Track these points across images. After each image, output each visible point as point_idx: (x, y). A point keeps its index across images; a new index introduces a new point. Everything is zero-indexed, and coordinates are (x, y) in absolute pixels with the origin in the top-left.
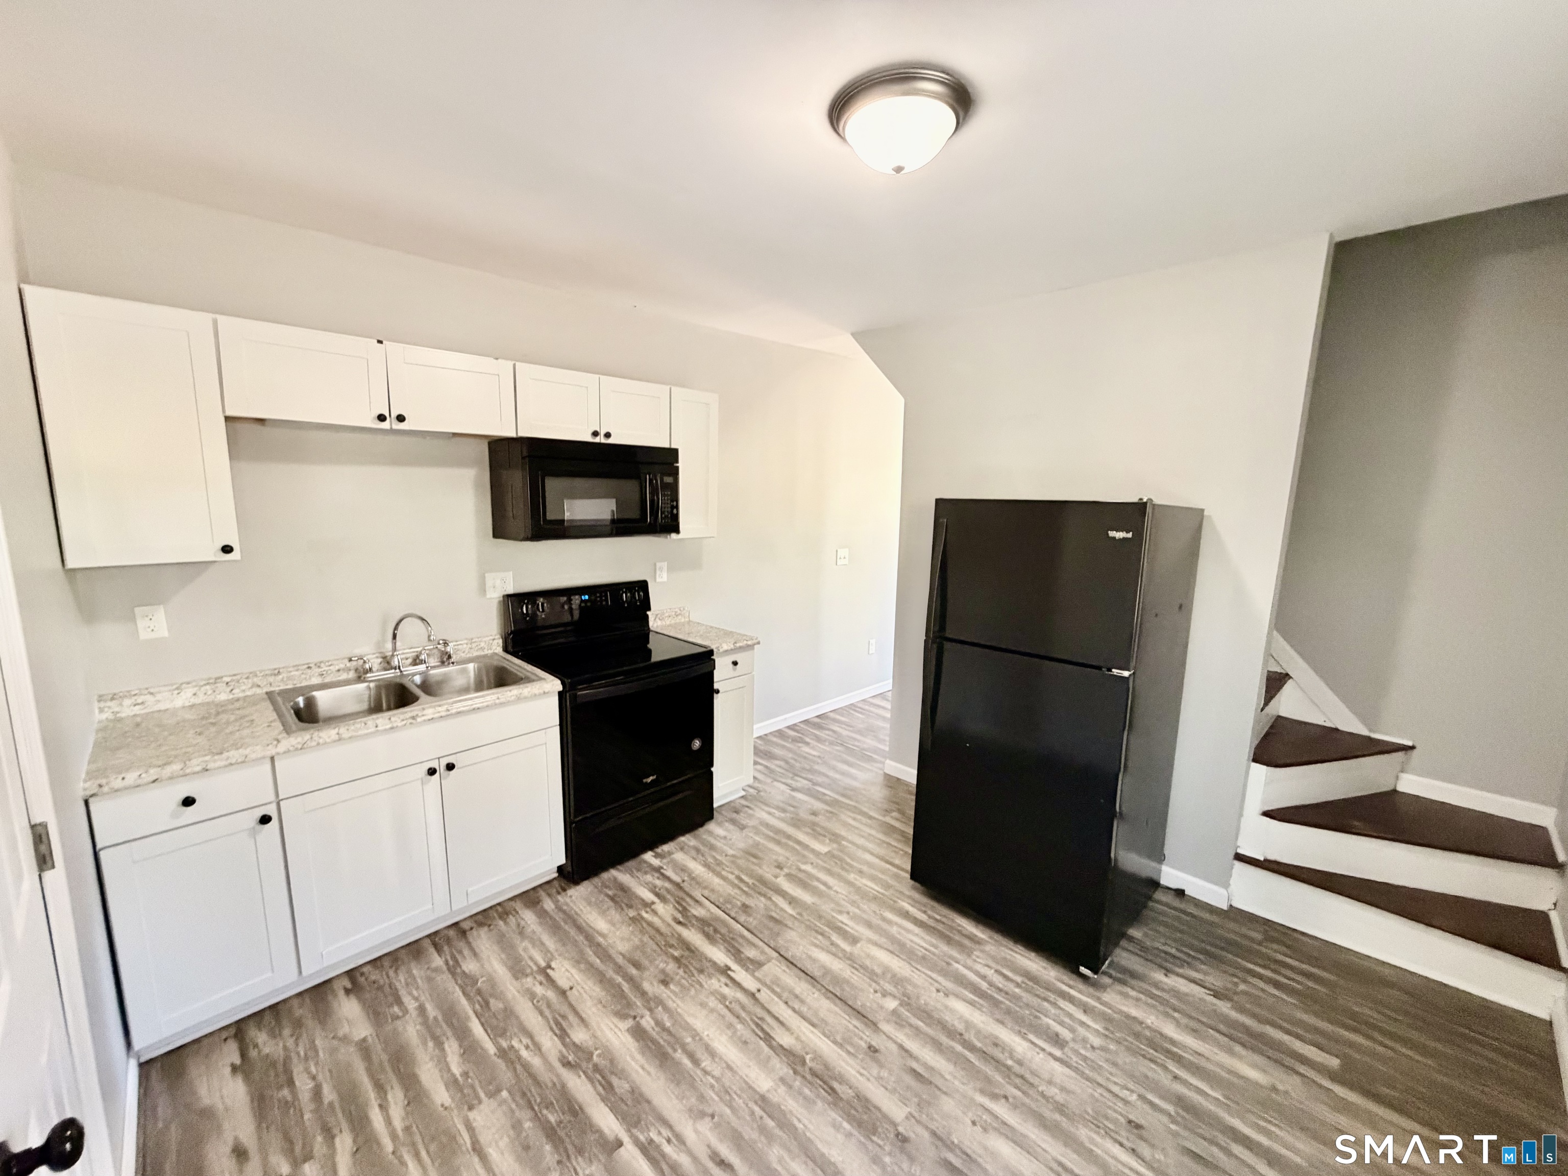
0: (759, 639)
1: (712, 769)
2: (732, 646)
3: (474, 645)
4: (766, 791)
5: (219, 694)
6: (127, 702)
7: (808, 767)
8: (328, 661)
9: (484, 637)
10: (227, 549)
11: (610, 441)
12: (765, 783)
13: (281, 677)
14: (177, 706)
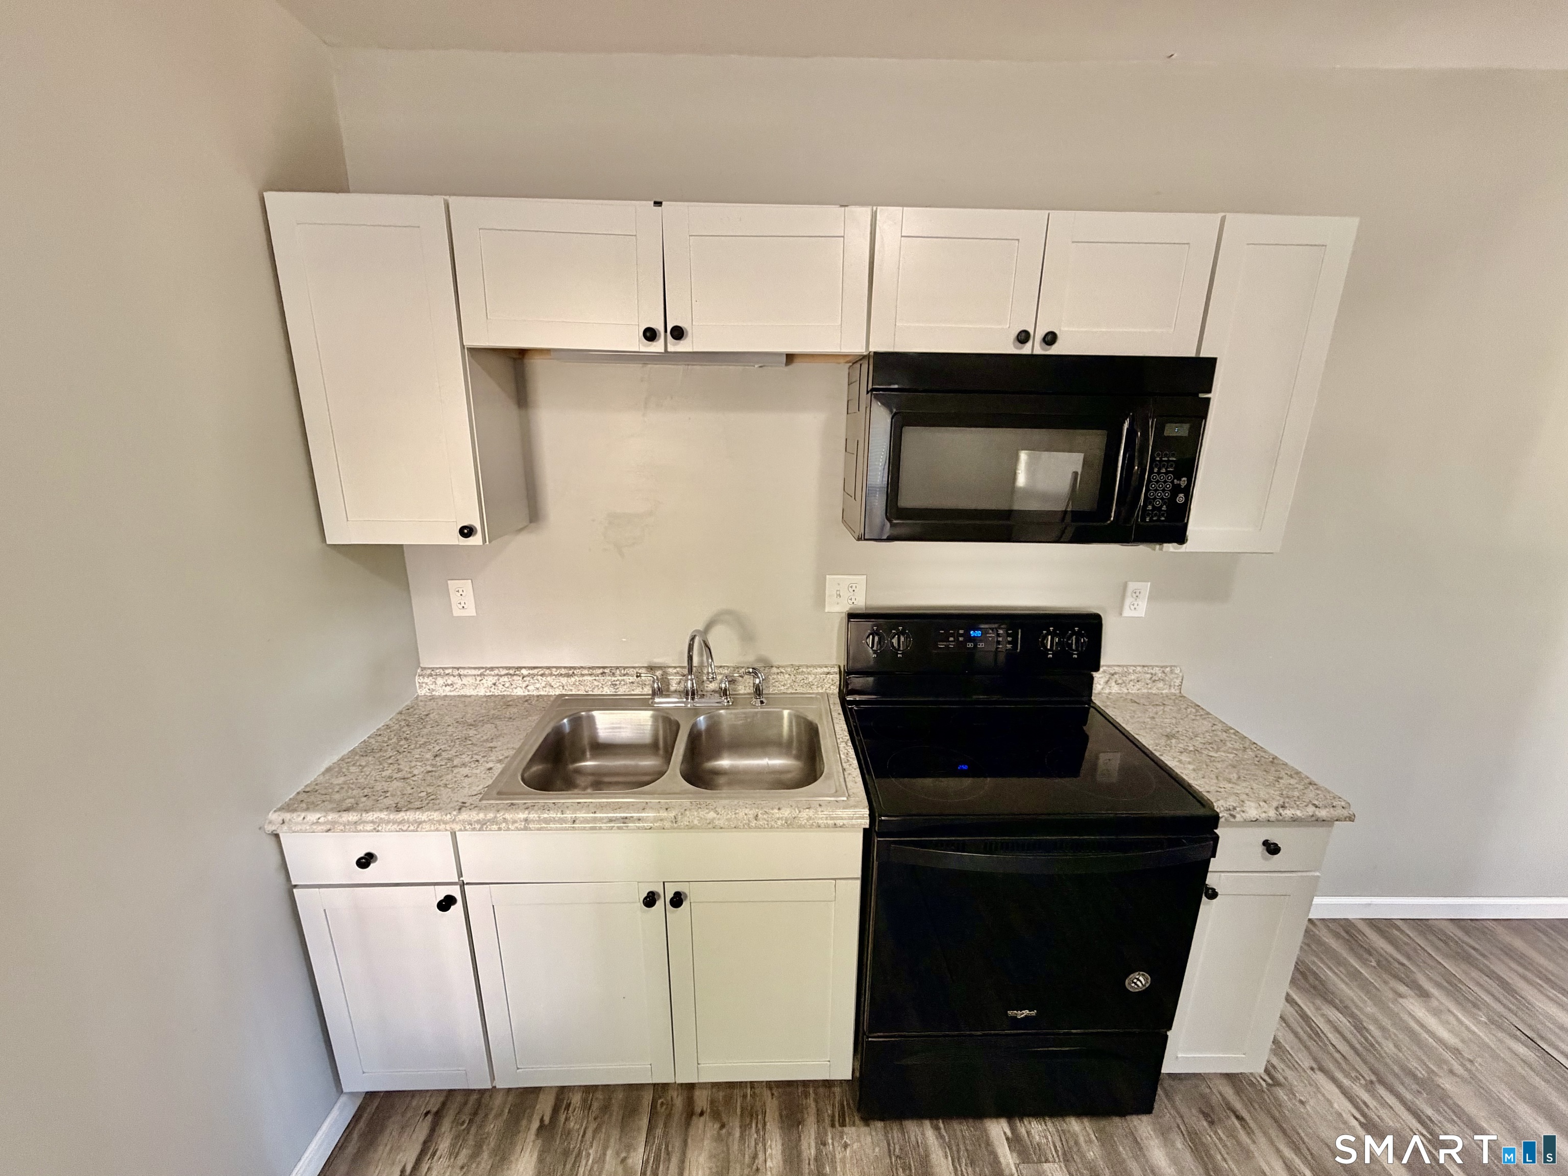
0: (1353, 810)
1: (1169, 1033)
2: (1272, 814)
3: (800, 677)
4: (1292, 1092)
5: (516, 688)
6: (440, 681)
7: (1422, 1073)
8: (625, 668)
9: (814, 667)
10: (467, 532)
11: (1055, 350)
12: (1294, 1067)
13: (573, 679)
14: (480, 694)
